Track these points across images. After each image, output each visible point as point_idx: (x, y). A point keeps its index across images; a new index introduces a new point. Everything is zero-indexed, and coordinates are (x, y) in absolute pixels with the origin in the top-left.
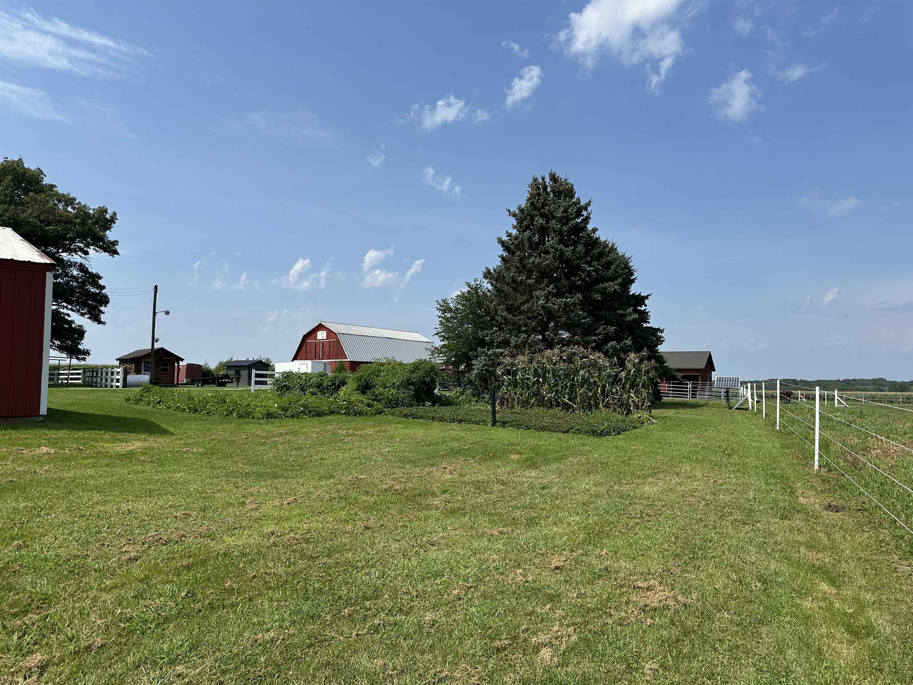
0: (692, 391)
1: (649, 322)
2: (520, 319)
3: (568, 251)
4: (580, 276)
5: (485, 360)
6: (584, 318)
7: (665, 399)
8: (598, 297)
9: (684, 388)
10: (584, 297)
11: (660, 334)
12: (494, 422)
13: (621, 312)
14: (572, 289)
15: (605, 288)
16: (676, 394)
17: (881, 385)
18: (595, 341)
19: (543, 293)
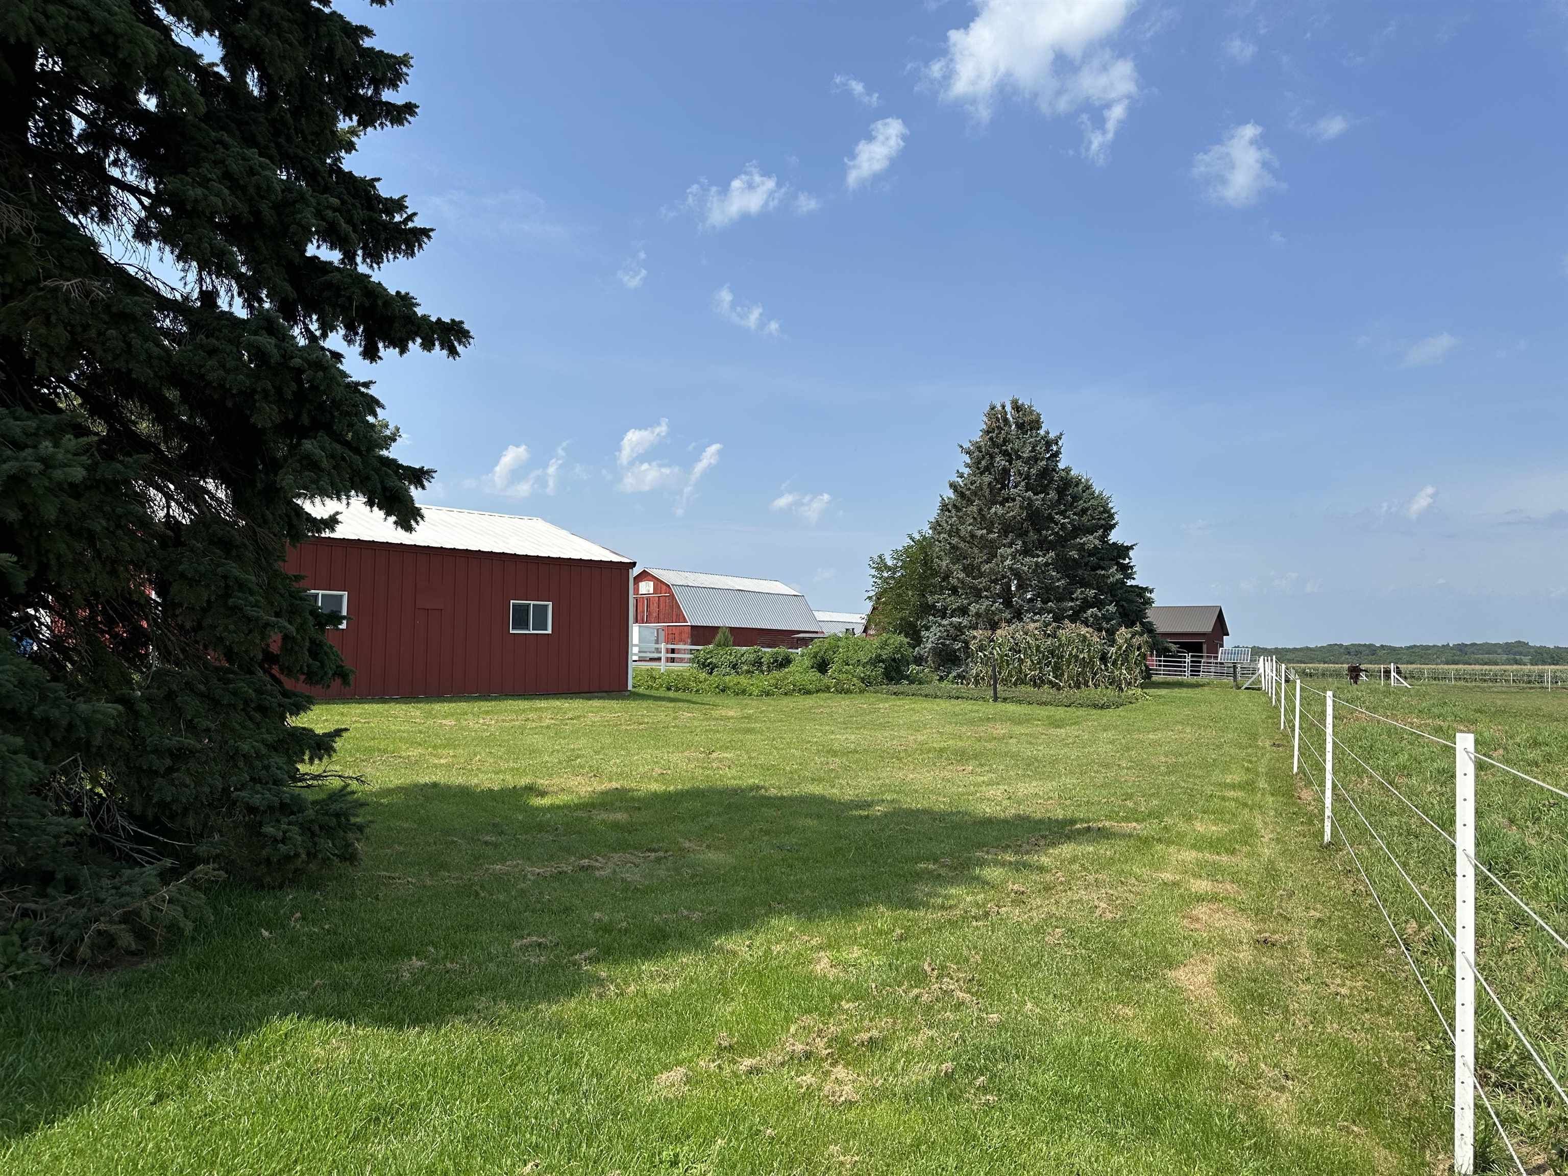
0: (1192, 666)
1: (1134, 579)
2: (982, 583)
3: (1038, 500)
4: (1053, 529)
5: (940, 631)
6: (1059, 580)
7: (1155, 678)
8: (1074, 554)
9: (1180, 662)
10: (1057, 555)
11: (1149, 595)
12: (996, 699)
13: (1103, 572)
14: (1044, 545)
15: (1084, 544)
16: (1169, 671)
17: (1521, 654)
18: (1071, 608)
19: (1009, 551)
